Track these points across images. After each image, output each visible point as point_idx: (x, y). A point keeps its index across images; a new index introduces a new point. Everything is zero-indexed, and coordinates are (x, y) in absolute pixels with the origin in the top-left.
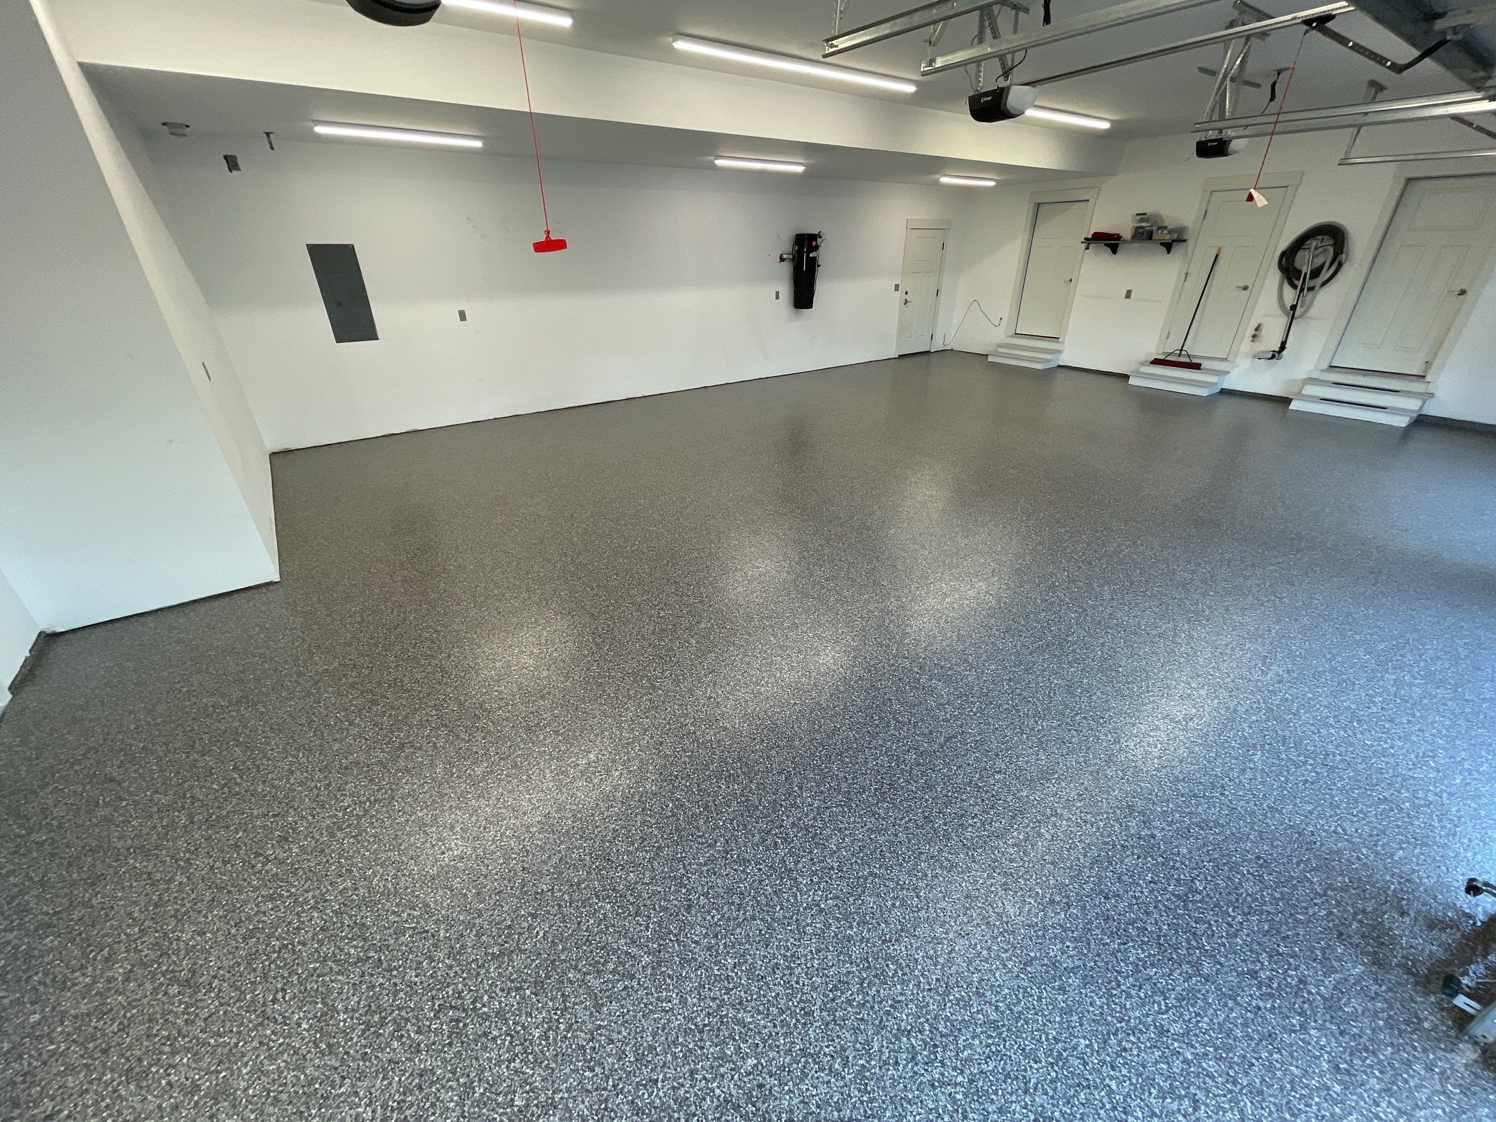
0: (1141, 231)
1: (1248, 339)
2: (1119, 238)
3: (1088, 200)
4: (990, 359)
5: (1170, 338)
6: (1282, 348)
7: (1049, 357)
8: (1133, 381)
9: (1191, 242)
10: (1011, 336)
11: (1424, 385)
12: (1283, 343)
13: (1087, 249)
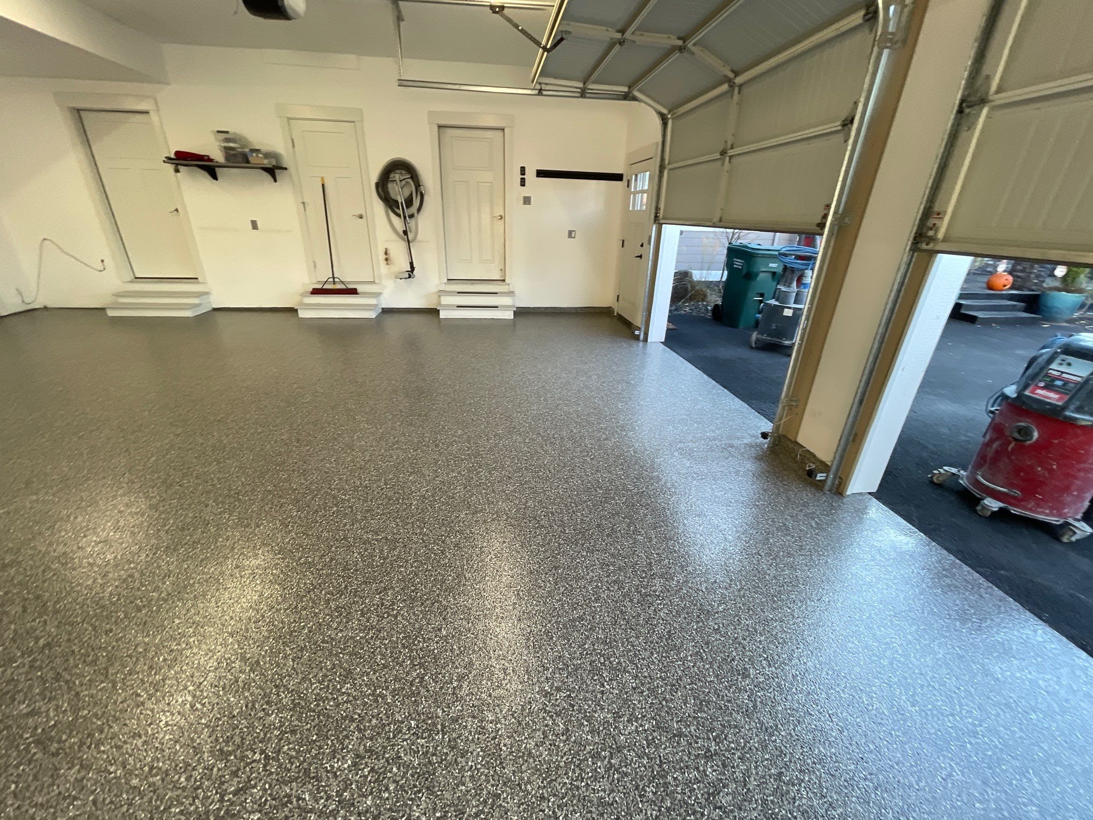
0: (232, 152)
1: (383, 263)
2: (211, 160)
3: (147, 112)
4: (111, 313)
5: (318, 266)
6: (412, 268)
7: (195, 301)
8: (302, 314)
9: (292, 169)
10: (131, 282)
11: (507, 286)
12: (411, 264)
13: (177, 171)
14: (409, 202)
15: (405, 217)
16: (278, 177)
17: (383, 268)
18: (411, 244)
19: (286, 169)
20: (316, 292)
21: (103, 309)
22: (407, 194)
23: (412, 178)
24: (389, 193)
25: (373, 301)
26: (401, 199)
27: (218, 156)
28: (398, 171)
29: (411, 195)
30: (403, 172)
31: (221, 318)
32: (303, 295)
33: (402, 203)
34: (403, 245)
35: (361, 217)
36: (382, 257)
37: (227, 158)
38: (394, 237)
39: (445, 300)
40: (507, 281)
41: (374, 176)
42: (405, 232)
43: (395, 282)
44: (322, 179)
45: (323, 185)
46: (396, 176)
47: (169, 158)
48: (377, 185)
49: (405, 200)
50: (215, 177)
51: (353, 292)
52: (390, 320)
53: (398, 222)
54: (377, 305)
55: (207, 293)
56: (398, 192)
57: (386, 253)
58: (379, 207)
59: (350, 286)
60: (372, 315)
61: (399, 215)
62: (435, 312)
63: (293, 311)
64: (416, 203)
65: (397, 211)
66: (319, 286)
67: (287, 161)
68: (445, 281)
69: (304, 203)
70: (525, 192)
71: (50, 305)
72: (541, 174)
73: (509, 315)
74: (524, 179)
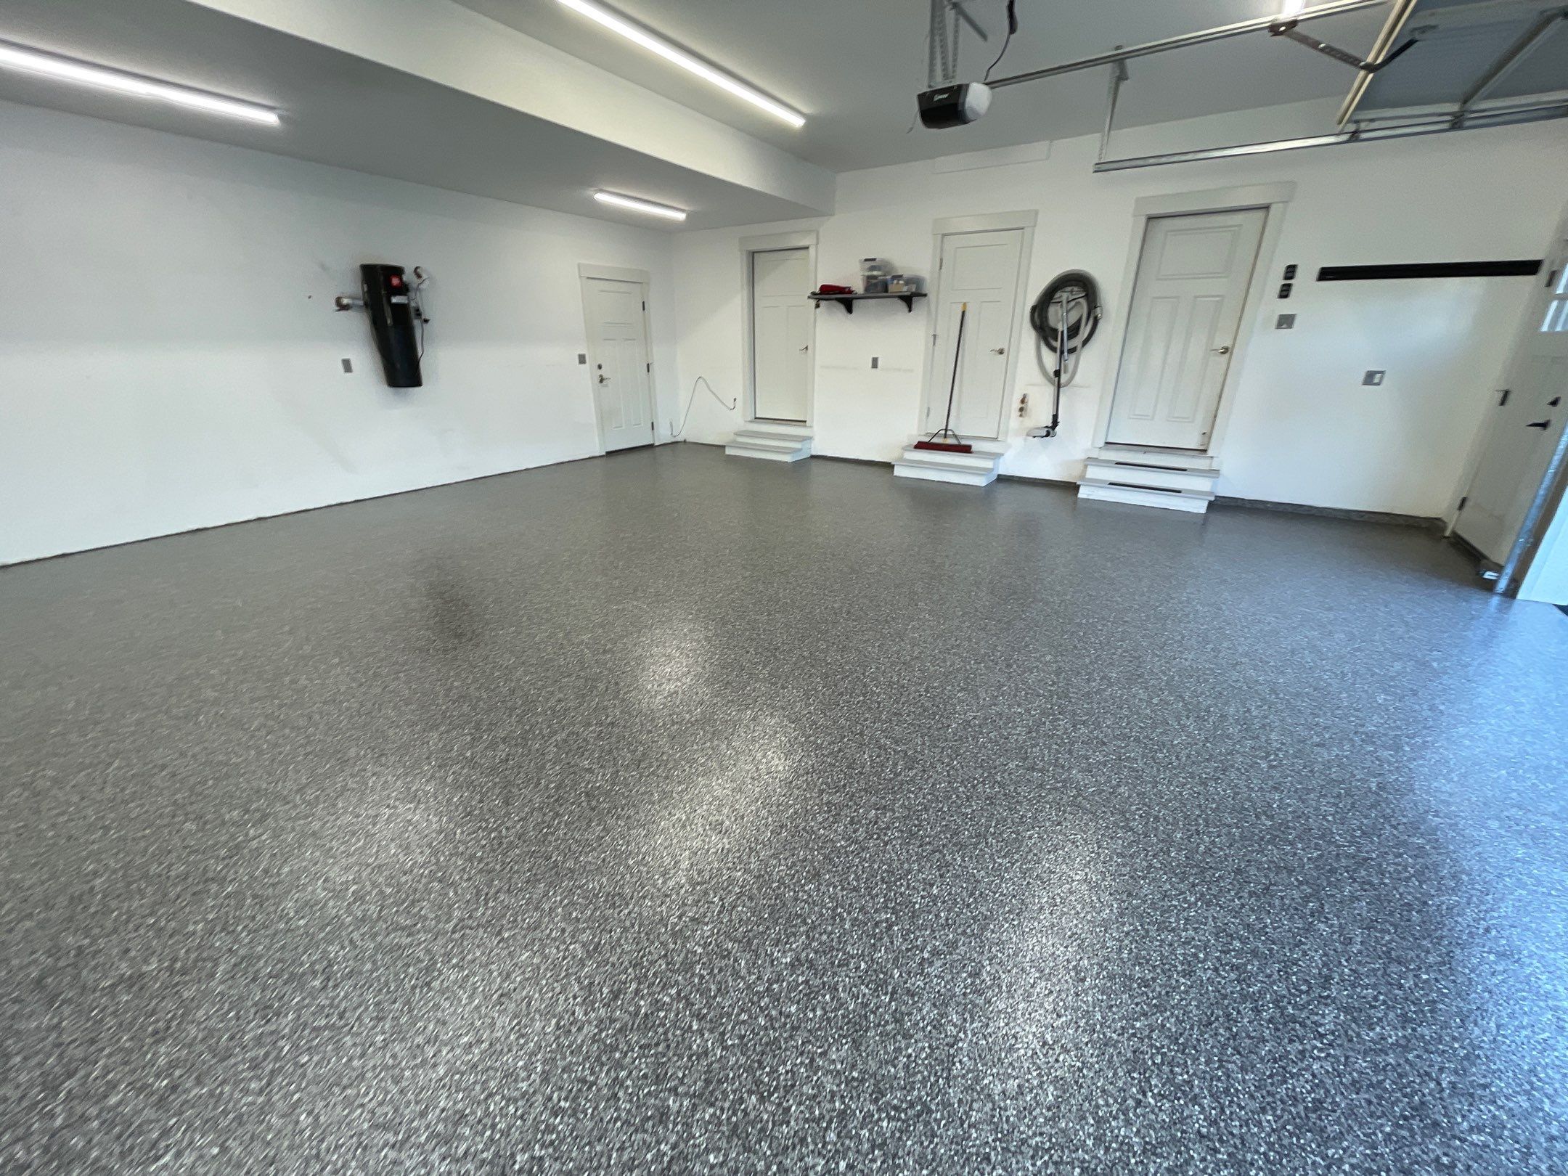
0: (874, 281)
1: (1015, 413)
2: (850, 292)
3: (807, 248)
4: (728, 451)
5: (931, 415)
6: (1055, 422)
7: (798, 445)
8: (898, 472)
9: (932, 296)
10: (751, 422)
11: (1208, 461)
12: (1055, 417)
13: (817, 306)
14: (1074, 331)
15: (1062, 352)
16: (913, 306)
17: (1014, 421)
18: (1061, 389)
19: (925, 295)
20: (921, 446)
21: (723, 447)
22: (1073, 318)
23: (1087, 296)
24: (1046, 318)
25: (988, 464)
26: (1062, 327)
27: (858, 286)
28: (1069, 289)
29: (1079, 321)
30: (1076, 289)
31: (816, 467)
32: (905, 449)
33: (1062, 332)
34: (1050, 390)
35: (1001, 352)
36: (1017, 405)
37: (867, 289)
38: (1040, 379)
39: (1093, 472)
40: (1210, 453)
41: (1032, 298)
42: (1057, 373)
43: (1025, 440)
44: (965, 304)
45: (963, 313)
46: (1063, 295)
47: (814, 294)
48: (1034, 309)
49: (1068, 329)
50: (850, 310)
51: (966, 449)
52: (1004, 492)
53: (1050, 360)
54: (992, 470)
55: (810, 438)
56: (1059, 318)
57: (1023, 401)
58: (1029, 337)
59: (964, 442)
60: (981, 481)
61: (1053, 349)
62: (1073, 488)
63: (889, 466)
64: (1084, 332)
65: (1054, 343)
66: (926, 439)
67: (928, 288)
68: (1102, 444)
69: (935, 336)
70: (1286, 307)
71: (690, 439)
72: (1328, 274)
73: (1200, 507)
74: (1289, 286)
